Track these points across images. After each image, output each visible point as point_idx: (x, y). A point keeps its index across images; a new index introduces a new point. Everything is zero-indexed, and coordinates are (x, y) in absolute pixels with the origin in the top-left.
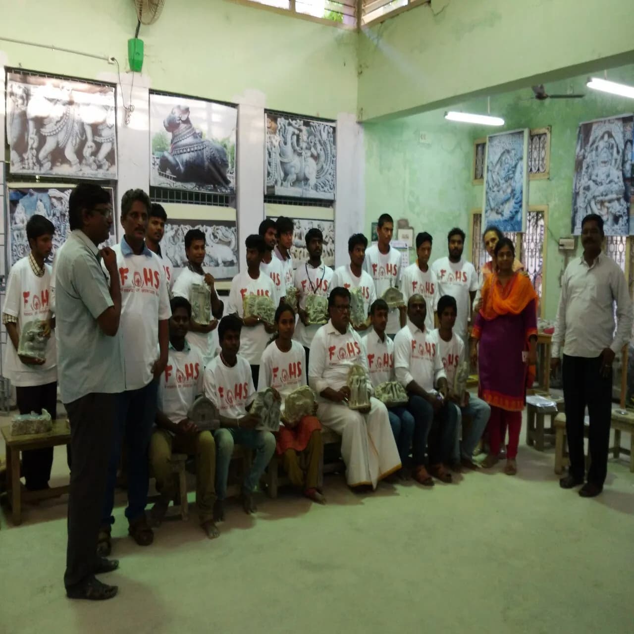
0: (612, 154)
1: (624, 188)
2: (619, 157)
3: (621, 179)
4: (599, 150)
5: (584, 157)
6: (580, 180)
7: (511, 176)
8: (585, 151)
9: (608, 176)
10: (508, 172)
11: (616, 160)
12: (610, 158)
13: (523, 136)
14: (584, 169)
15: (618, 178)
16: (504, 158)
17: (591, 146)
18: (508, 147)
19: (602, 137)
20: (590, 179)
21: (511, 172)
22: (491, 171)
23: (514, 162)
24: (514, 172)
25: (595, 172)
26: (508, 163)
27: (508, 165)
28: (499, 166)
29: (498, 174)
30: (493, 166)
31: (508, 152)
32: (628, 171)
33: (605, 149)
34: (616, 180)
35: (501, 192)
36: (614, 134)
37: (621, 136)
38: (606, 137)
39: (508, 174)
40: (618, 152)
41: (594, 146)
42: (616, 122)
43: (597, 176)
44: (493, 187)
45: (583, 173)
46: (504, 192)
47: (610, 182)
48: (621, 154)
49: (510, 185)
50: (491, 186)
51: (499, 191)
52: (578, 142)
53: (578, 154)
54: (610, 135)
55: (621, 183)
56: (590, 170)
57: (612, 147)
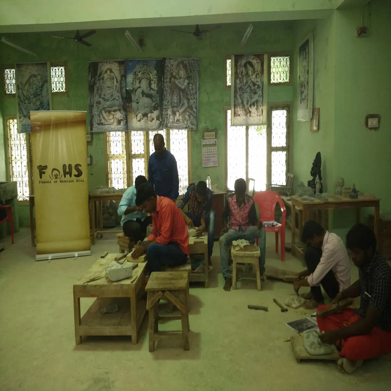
0: (113, 83)
1: (122, 103)
2: (118, 85)
3: (120, 98)
4: (105, 79)
5: (95, 83)
6: (93, 98)
7: (39, 93)
8: (95, 79)
9: (112, 95)
10: (36, 90)
11: (116, 86)
12: (112, 85)
13: (46, 67)
14: (95, 90)
15: (119, 97)
16: (31, 80)
17: (99, 77)
18: (36, 73)
19: (106, 72)
20: (100, 97)
21: (38, 90)
22: (21, 89)
23: (40, 83)
24: (41, 91)
25: (103, 93)
26: (35, 84)
27: (35, 86)
28: (27, 86)
29: (28, 91)
30: (23, 85)
31: (35, 76)
32: (124, 93)
33: (108, 79)
34: (117, 98)
35: (32, 104)
36: (113, 70)
37: (118, 72)
38: (108, 72)
39: (36, 91)
40: (117, 82)
41: (101, 77)
42: (115, 63)
43: (105, 95)
44: (25, 101)
45: (95, 93)
46: (34, 104)
47: (113, 100)
48: (119, 83)
49: (39, 99)
50: (22, 99)
51: (29, 103)
52: (89, 74)
53: (90, 81)
54: (111, 71)
55: (121, 100)
56: (99, 92)
57: (113, 79)
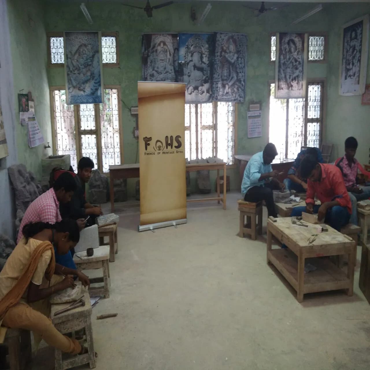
0: (166, 55)
1: (175, 76)
2: (171, 58)
3: (173, 71)
4: (158, 52)
5: (148, 56)
6: (147, 70)
7: (90, 63)
8: (149, 52)
9: (165, 69)
10: (87, 60)
11: (169, 59)
12: (165, 58)
13: (98, 35)
14: (149, 63)
15: (171, 70)
16: (81, 50)
17: (152, 49)
18: (84, 42)
19: (159, 45)
20: (153, 70)
21: (89, 61)
22: (70, 58)
23: (91, 53)
24: (92, 61)
25: (157, 65)
26: (85, 54)
27: (85, 55)
28: (77, 55)
29: (77, 61)
30: (72, 55)
31: (85, 45)
32: (177, 67)
33: (162, 52)
34: (170, 71)
35: (82, 75)
36: (167, 44)
37: (171, 45)
38: (162, 45)
39: (87, 61)
40: (170, 55)
41: (155, 49)
42: (168, 36)
43: (158, 68)
44: (74, 71)
45: (148, 66)
46: (84, 75)
47: (166, 72)
48: (172, 56)
49: (89, 70)
50: (71, 69)
51: (79, 74)
52: (142, 46)
53: (144, 53)
54: (165, 44)
55: (173, 74)
56: (153, 64)
57: (166, 51)
